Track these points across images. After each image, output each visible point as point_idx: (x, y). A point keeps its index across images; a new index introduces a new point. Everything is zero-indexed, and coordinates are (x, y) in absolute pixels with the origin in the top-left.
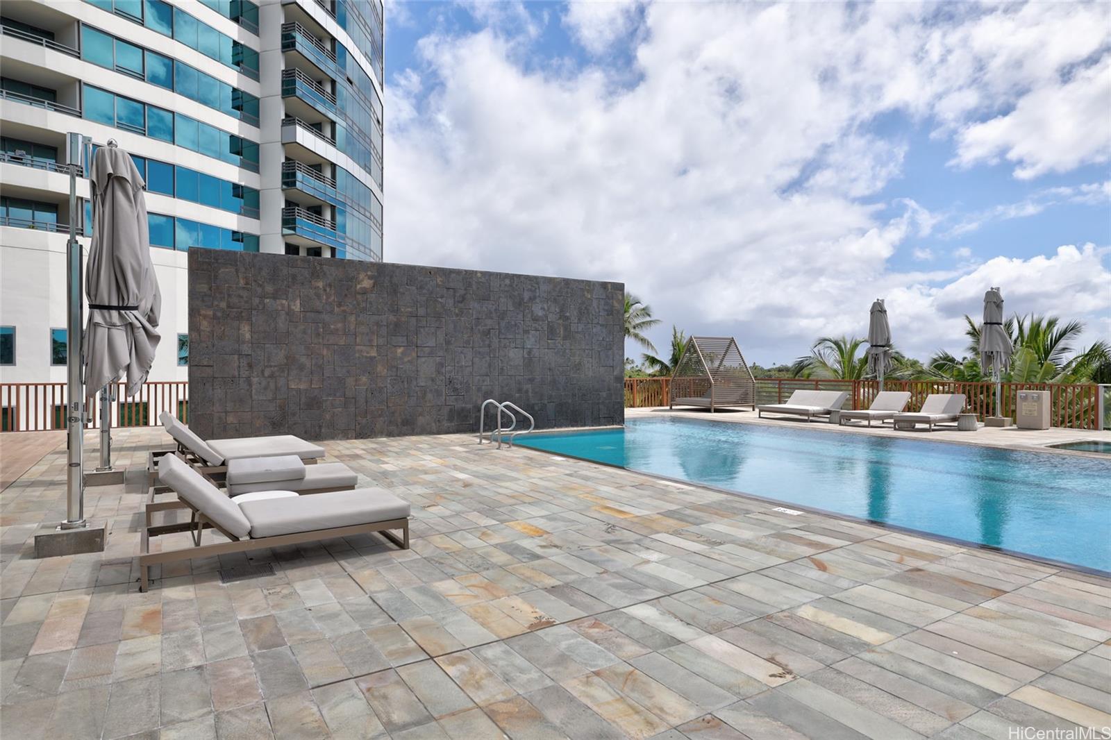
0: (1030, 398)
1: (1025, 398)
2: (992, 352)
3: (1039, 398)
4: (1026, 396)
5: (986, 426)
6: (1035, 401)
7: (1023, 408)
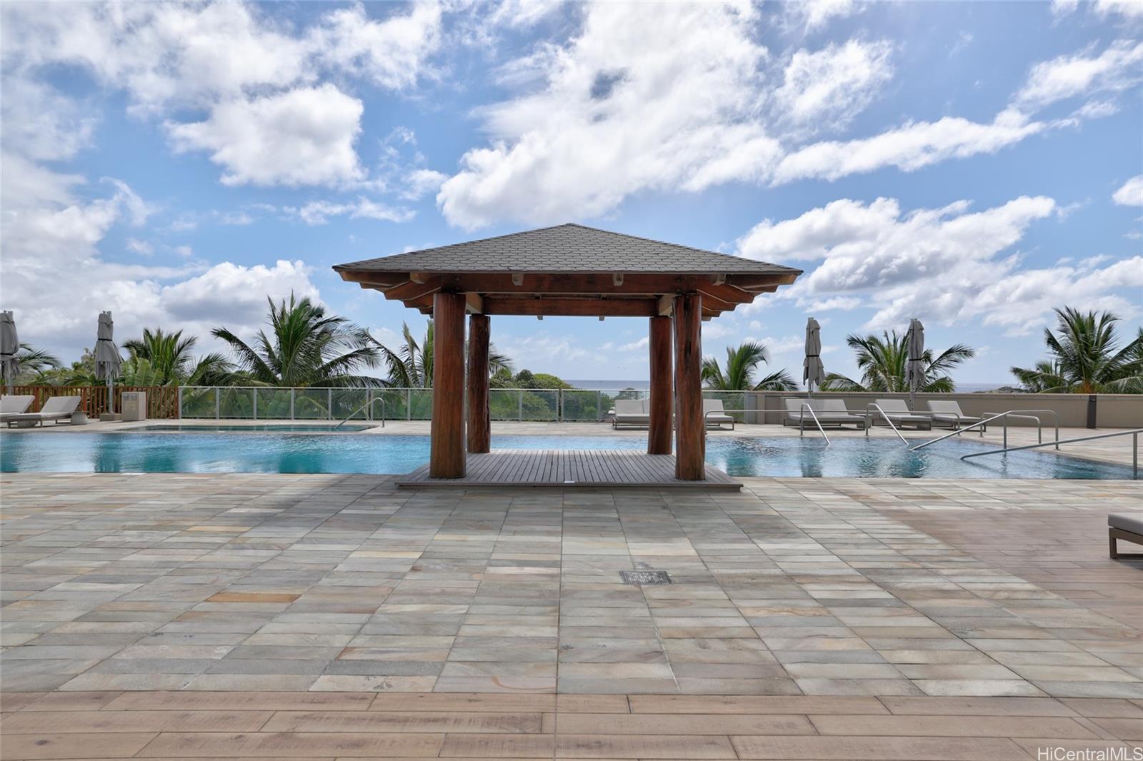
0: (130, 397)
1: (127, 398)
2: (104, 363)
3: (136, 398)
4: (128, 396)
5: (101, 421)
6: (134, 400)
7: (126, 405)
